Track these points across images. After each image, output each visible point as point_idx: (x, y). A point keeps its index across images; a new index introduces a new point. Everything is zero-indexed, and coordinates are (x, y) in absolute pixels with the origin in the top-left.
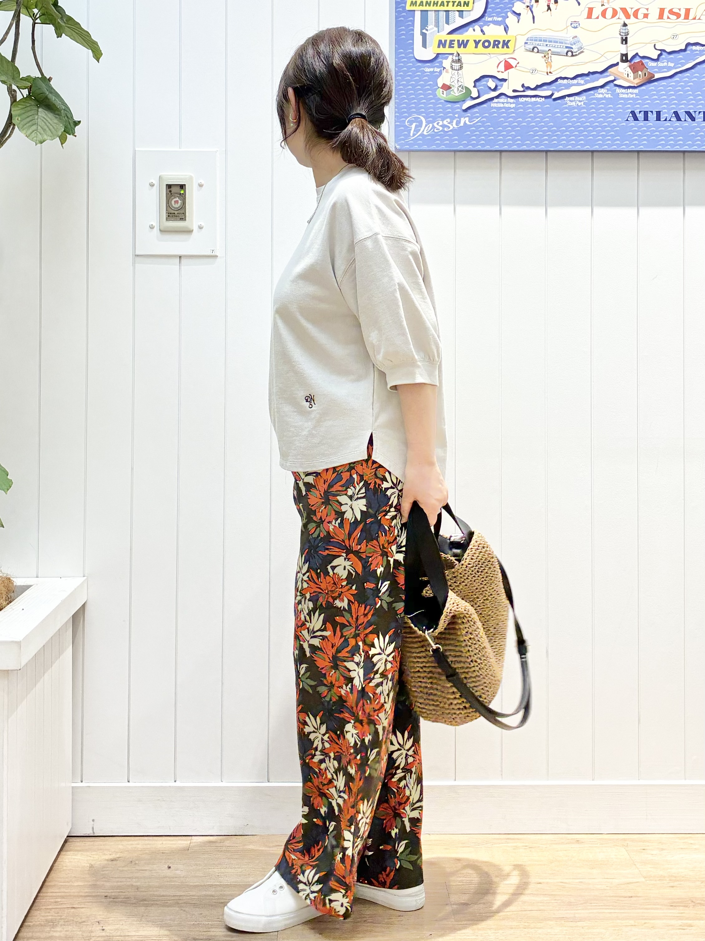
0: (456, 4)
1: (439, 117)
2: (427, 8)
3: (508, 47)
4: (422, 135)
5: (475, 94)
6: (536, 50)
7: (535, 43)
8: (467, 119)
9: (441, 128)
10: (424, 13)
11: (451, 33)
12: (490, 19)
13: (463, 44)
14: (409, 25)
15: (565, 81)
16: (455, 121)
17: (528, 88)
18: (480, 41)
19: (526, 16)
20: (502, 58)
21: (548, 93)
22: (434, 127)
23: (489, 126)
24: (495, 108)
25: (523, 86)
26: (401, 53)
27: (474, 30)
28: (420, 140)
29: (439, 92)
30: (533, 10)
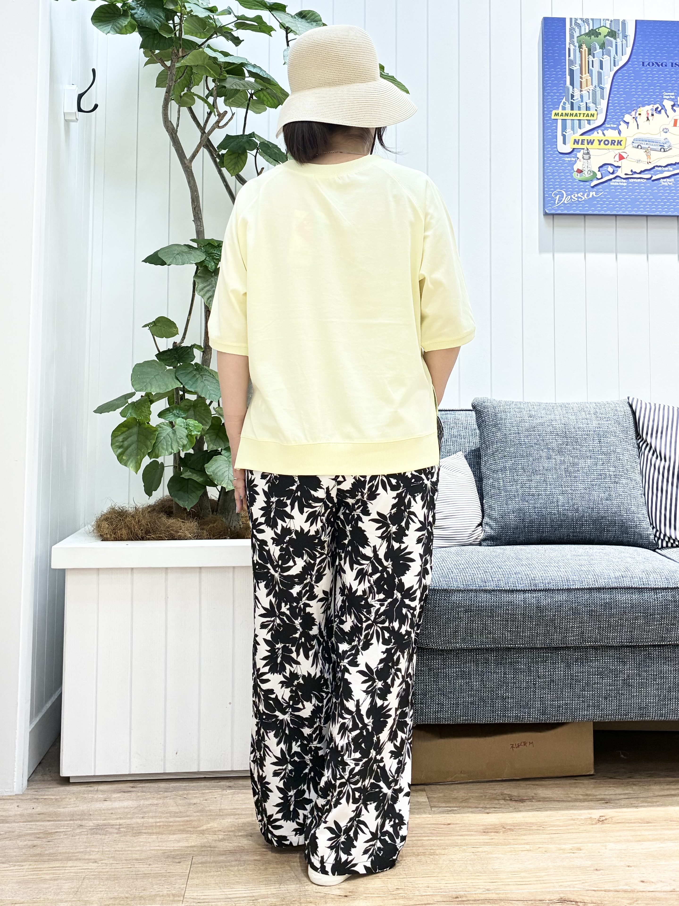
0: (585, 115)
1: (576, 191)
2: (566, 118)
3: (621, 145)
4: (564, 203)
5: (599, 176)
6: (640, 147)
7: (639, 143)
8: (594, 193)
9: (576, 199)
10: (564, 121)
11: (582, 134)
12: (609, 126)
13: (591, 142)
14: (555, 129)
15: (660, 169)
16: (586, 194)
17: (635, 173)
18: (602, 140)
19: (633, 124)
20: (617, 152)
21: (649, 176)
22: (571, 198)
23: (609, 198)
24: (613, 186)
25: (632, 171)
26: (549, 148)
27: (598, 133)
28: (562, 206)
29: (575, 175)
30: (637, 120)
